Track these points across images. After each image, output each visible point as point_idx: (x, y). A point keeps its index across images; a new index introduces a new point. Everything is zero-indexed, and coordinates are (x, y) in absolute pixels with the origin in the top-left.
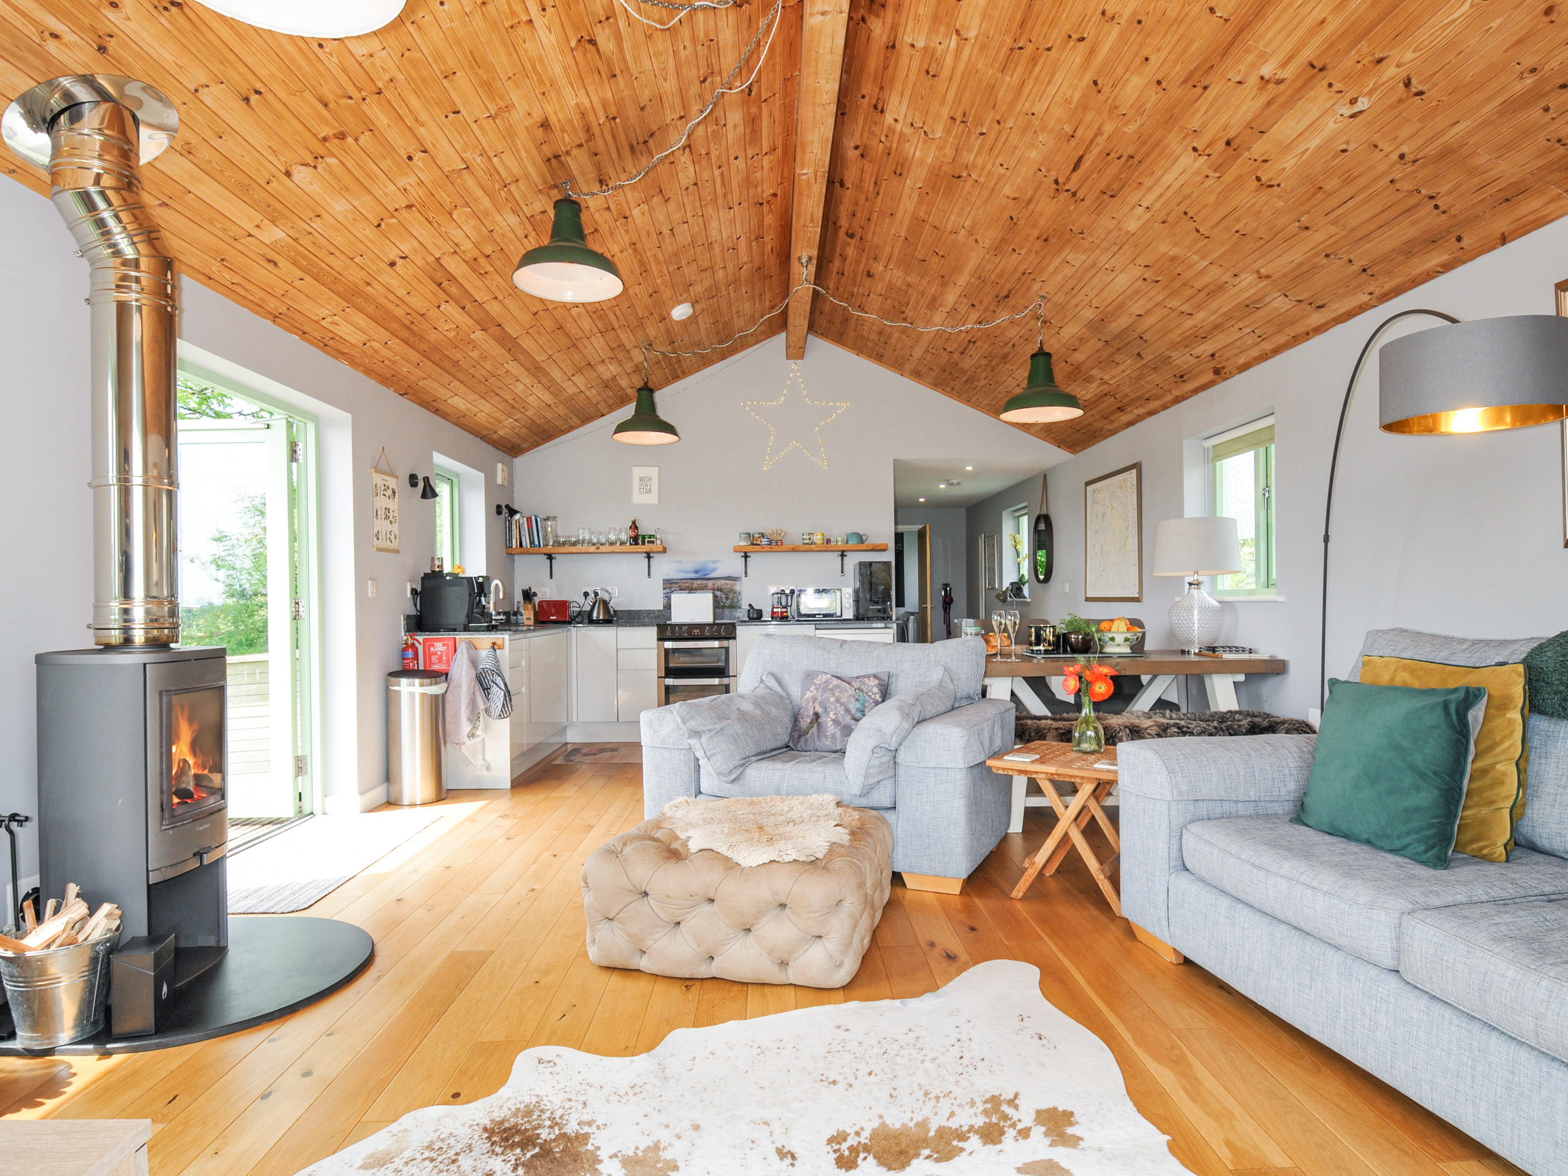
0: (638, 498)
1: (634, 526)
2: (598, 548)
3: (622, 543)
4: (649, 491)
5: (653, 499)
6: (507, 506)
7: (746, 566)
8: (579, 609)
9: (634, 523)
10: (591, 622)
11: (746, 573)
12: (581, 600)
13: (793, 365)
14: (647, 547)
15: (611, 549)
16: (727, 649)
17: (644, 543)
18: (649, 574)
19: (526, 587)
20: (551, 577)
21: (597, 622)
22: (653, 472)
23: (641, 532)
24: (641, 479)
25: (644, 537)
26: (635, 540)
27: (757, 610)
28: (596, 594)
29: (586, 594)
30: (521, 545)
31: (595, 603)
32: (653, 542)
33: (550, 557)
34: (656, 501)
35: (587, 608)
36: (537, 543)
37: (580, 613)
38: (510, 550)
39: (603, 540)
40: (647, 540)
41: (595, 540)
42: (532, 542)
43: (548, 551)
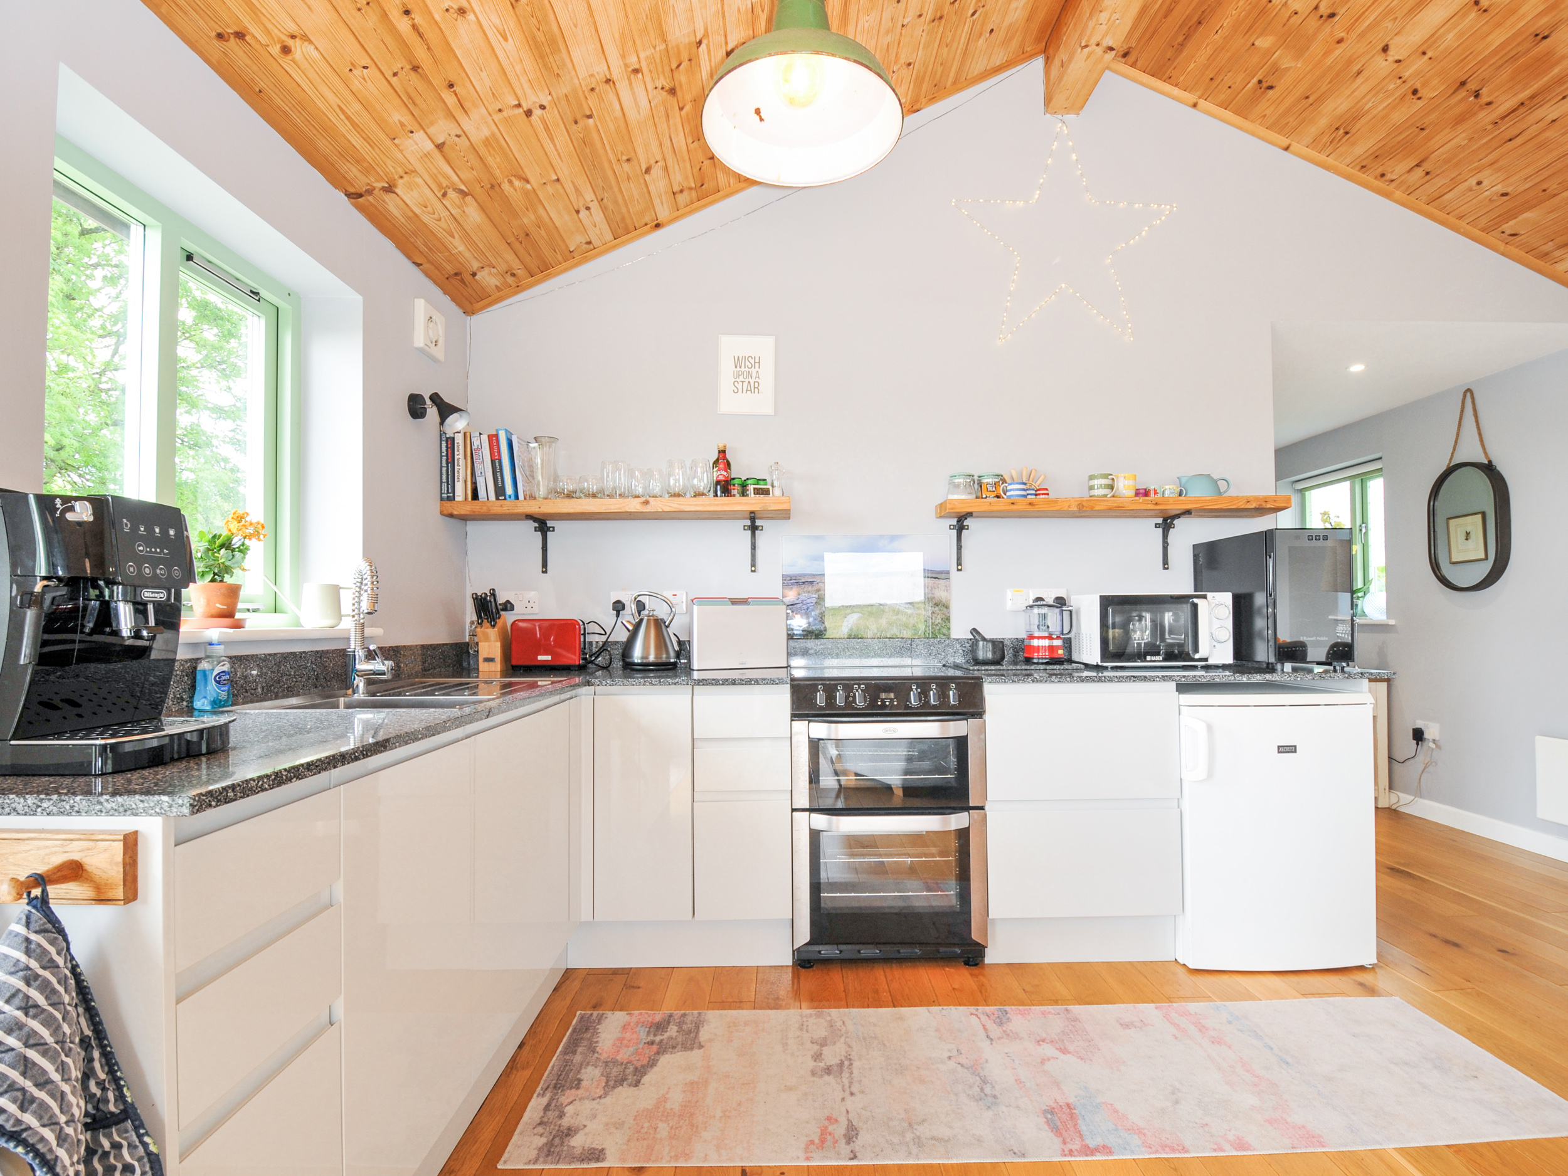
0: (731, 402)
1: (722, 459)
2: (646, 503)
3: (698, 494)
4: (754, 388)
5: (762, 403)
6: (435, 398)
7: (959, 548)
8: (604, 638)
9: (722, 452)
10: (630, 668)
11: (959, 563)
12: (607, 618)
13: (1061, 126)
14: (752, 502)
15: (675, 505)
16: (961, 743)
17: (744, 493)
18: (753, 564)
19: (482, 590)
20: (545, 572)
21: (645, 669)
22: (762, 347)
23: (739, 471)
24: (738, 362)
25: (744, 487)
26: (725, 487)
27: (994, 642)
28: (641, 607)
29: (619, 607)
30: (475, 496)
31: (637, 626)
32: (766, 492)
33: (542, 525)
34: (770, 410)
35: (621, 636)
36: (509, 490)
37: (604, 647)
38: (448, 504)
39: (656, 487)
40: (751, 488)
41: (640, 491)
42: (500, 491)
43: (533, 508)
